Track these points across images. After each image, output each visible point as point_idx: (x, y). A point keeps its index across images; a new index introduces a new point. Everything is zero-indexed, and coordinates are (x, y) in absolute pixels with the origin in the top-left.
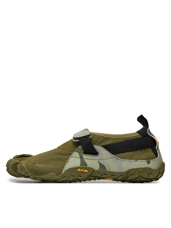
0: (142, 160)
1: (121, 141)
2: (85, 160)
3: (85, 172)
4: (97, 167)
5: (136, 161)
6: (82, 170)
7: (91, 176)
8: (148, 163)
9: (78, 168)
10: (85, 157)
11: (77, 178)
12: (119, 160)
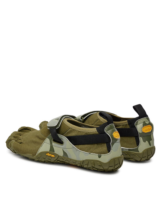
0: (95, 153)
1: (83, 134)
2: (54, 147)
3: (52, 156)
4: (61, 154)
5: (90, 154)
6: (50, 155)
7: (58, 160)
8: (100, 157)
9: (47, 152)
10: (54, 144)
11: (47, 160)
12: (78, 151)
